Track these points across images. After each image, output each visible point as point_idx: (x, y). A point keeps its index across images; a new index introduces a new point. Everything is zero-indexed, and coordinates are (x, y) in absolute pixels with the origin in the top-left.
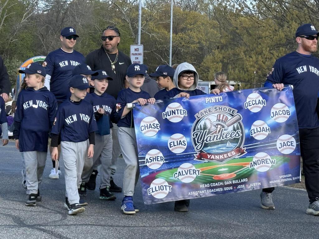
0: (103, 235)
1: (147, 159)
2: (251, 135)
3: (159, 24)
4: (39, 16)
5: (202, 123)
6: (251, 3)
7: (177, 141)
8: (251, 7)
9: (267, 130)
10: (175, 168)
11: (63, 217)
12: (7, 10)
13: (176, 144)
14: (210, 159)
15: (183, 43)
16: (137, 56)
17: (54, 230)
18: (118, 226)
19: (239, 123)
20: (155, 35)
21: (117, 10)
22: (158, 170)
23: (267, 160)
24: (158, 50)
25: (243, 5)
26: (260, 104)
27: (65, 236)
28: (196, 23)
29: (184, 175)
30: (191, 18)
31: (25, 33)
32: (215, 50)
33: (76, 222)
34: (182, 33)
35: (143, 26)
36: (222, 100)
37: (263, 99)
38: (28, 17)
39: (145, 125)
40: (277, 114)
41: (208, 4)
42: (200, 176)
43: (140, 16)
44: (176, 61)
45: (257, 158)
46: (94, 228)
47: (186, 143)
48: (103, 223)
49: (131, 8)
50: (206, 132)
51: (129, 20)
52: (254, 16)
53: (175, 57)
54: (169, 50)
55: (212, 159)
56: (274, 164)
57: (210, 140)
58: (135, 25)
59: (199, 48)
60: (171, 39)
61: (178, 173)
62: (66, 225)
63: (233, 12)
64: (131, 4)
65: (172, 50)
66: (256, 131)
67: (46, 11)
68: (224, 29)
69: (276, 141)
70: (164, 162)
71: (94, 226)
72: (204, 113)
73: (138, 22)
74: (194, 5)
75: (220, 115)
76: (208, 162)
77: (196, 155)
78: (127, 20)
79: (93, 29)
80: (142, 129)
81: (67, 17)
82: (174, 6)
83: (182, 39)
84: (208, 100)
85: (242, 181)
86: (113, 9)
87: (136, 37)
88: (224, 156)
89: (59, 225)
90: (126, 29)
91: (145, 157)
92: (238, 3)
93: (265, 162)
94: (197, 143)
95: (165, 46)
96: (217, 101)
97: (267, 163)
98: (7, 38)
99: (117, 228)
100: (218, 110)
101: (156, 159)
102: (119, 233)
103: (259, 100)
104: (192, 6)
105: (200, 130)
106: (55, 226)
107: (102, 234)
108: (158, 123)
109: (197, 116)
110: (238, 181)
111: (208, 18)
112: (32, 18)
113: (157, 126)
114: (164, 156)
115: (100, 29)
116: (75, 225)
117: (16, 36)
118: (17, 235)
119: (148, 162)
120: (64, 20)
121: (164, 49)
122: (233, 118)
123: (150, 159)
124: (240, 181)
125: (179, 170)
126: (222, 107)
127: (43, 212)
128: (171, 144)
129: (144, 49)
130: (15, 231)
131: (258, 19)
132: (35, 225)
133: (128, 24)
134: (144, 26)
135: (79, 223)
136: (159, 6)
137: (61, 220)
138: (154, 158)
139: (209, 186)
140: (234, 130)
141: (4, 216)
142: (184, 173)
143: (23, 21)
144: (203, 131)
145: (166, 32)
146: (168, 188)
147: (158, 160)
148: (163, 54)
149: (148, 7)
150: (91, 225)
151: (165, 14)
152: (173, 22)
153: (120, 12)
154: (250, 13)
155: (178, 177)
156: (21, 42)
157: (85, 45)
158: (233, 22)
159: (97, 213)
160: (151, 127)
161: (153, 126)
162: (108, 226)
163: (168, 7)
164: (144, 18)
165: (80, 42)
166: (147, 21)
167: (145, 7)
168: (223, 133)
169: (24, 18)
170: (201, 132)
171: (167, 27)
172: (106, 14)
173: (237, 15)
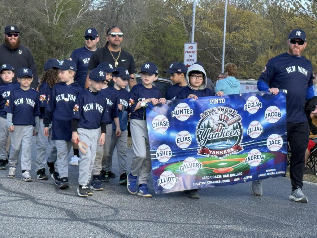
0: (155, 231)
1: (158, 154)
2: (248, 133)
3: (213, 22)
4: (94, 12)
5: (206, 122)
6: (306, 3)
7: (184, 138)
8: (306, 7)
9: (260, 129)
10: (181, 161)
11: (115, 212)
12: (63, 6)
13: (182, 140)
14: (211, 154)
15: (236, 42)
16: (191, 54)
17: (106, 225)
18: (169, 223)
19: (239, 123)
20: (208, 34)
21: (172, 7)
22: (166, 163)
23: (258, 156)
24: (211, 48)
25: (297, 5)
26: (257, 106)
27: (117, 231)
28: (250, 22)
29: (189, 168)
30: (245, 17)
31: (81, 29)
32: (268, 50)
33: (129, 217)
34: (235, 32)
35: (196, 24)
36: (224, 102)
37: (260, 102)
38: (83, 13)
39: (156, 123)
40: (270, 116)
41: (262, 4)
42: (202, 169)
43: (194, 14)
44: (228, 60)
45: (251, 154)
46: (146, 224)
47: (191, 139)
48: (154, 219)
49: (185, 6)
50: (209, 129)
51: (183, 18)
52: (308, 17)
53: (227, 56)
54: (223, 48)
55: (213, 155)
56: (263, 159)
57: (212, 138)
58: (188, 23)
59: (252, 47)
60: (225, 38)
61: (183, 166)
62: (118, 220)
63: (287, 12)
64: (185, 2)
65: (225, 49)
66: (252, 131)
67: (101, 8)
68: (278, 28)
69: (266, 139)
70: (172, 156)
71: (146, 222)
72: (208, 113)
73: (191, 20)
74: (248, 4)
75: (222, 115)
76: (210, 157)
77: (199, 150)
78: (181, 18)
79: (147, 26)
80: (154, 127)
81: (122, 14)
82: (229, 5)
83: (235, 38)
84: (212, 102)
85: (238, 174)
86: (167, 6)
87: (189, 35)
88: (223, 152)
89: (110, 220)
90: (179, 27)
91: (156, 152)
92: (293, 3)
93: (257, 158)
94: (200, 139)
95: (218, 45)
96: (220, 103)
97: (258, 159)
98: (62, 34)
99: (168, 225)
100: (221, 111)
101: (165, 153)
102: (171, 229)
103: (257, 103)
104: (246, 5)
105: (204, 128)
106: (108, 221)
107: (153, 230)
108: (168, 121)
109: (202, 116)
110: (235, 175)
111: (262, 18)
112: (87, 14)
113: (167, 124)
114: (172, 151)
115: (154, 27)
116: (127, 220)
117: (71, 32)
118: (70, 228)
119: (159, 156)
120: (119, 17)
121: (217, 47)
122: (234, 118)
123: (160, 154)
124: (237, 175)
125: (184, 163)
126: (224, 108)
127: (95, 206)
128: (178, 140)
129: (198, 48)
130: (68, 224)
131: (313, 20)
132: (88, 219)
133: (182, 22)
134: (198, 24)
135: (131, 219)
136: (213, 4)
137: (113, 215)
138: (164, 152)
139: (209, 178)
140: (234, 129)
141: (58, 210)
142: (189, 166)
143: (78, 17)
144: (206, 129)
145: (220, 31)
146: (175, 179)
147: (167, 154)
148: (216, 53)
149: (202, 6)
150: (143, 221)
151: (219, 13)
152: (227, 21)
153: (174, 10)
154: (304, 13)
155: (183, 170)
156: (76, 38)
157: (139, 42)
158: (287, 21)
159: (149, 209)
160: (162, 124)
161: (163, 124)
162: (160, 222)
163: (222, 5)
164: (198, 16)
165: (134, 39)
166: (201, 19)
167: (199, 5)
168: (223, 131)
169: (79, 14)
170: (205, 130)
171: (221, 26)
172: (160, 11)
173: (291, 15)
